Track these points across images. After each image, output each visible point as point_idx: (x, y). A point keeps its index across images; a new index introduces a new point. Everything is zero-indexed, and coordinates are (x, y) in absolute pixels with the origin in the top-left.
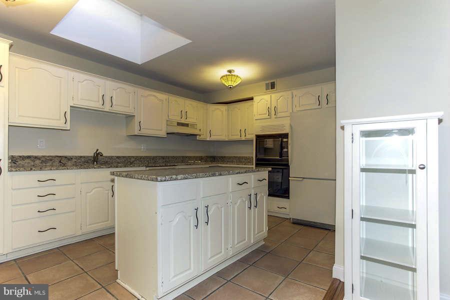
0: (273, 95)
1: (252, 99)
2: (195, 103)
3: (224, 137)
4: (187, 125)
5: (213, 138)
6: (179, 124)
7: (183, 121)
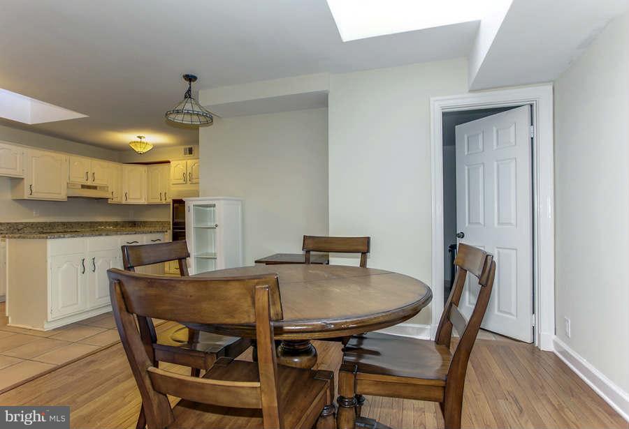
0: (189, 162)
1: (169, 162)
2: (105, 164)
3: (143, 201)
4: (95, 188)
5: (131, 202)
6: (83, 187)
7: (89, 183)
